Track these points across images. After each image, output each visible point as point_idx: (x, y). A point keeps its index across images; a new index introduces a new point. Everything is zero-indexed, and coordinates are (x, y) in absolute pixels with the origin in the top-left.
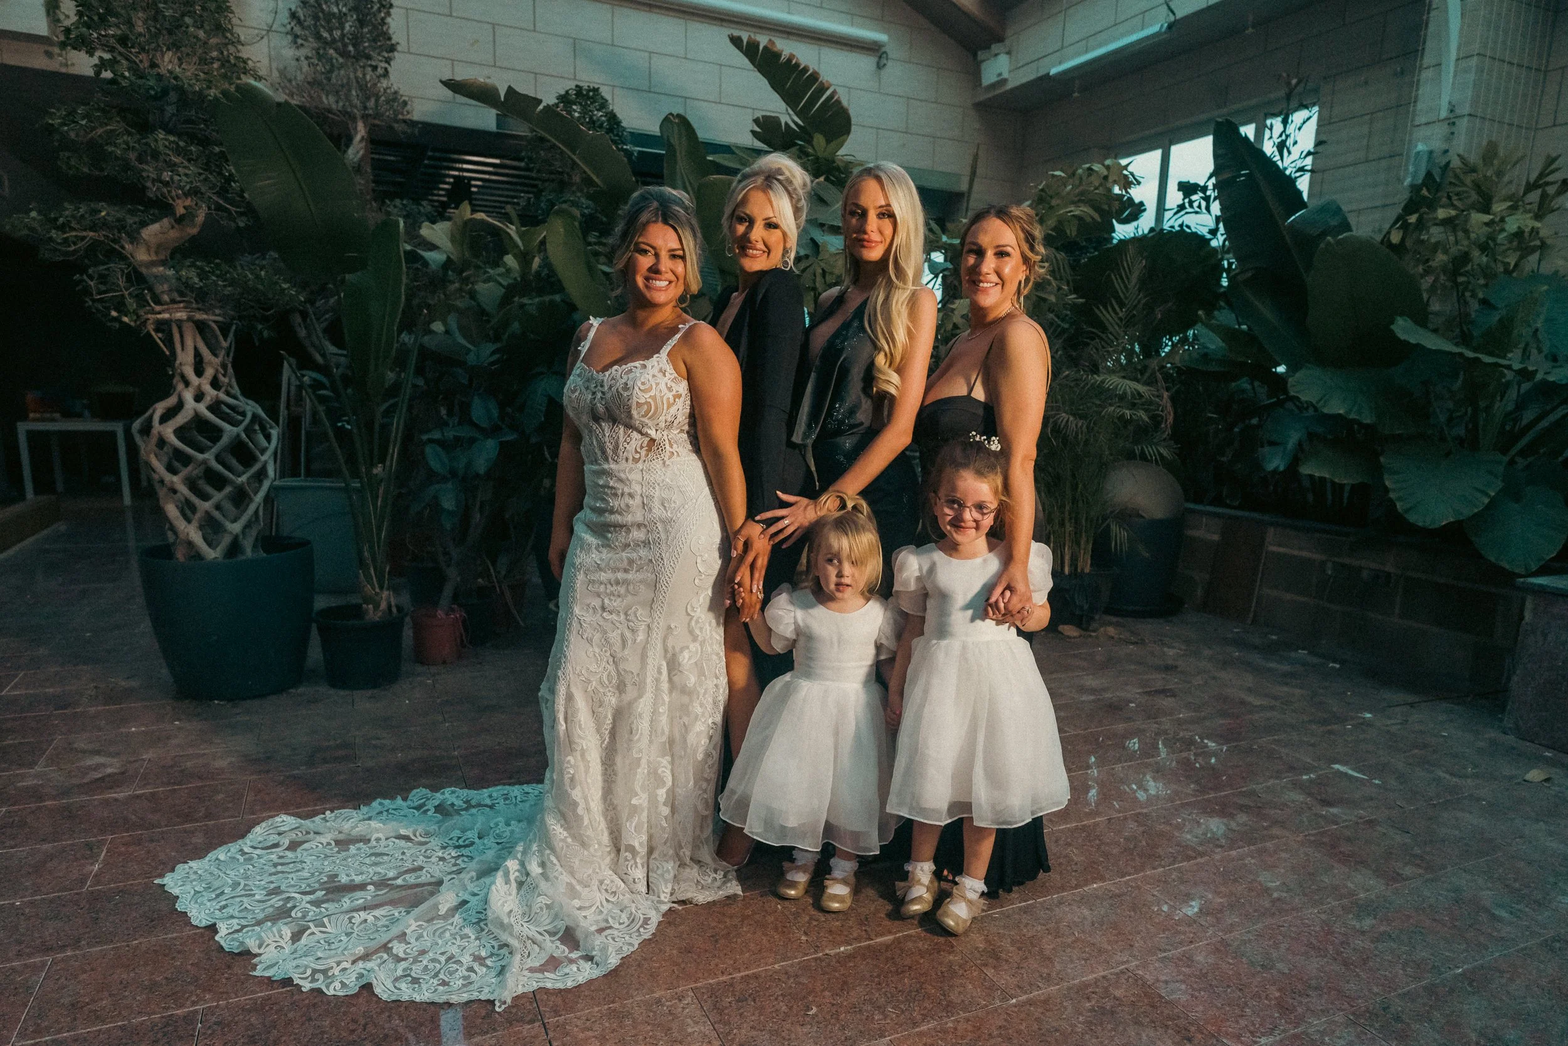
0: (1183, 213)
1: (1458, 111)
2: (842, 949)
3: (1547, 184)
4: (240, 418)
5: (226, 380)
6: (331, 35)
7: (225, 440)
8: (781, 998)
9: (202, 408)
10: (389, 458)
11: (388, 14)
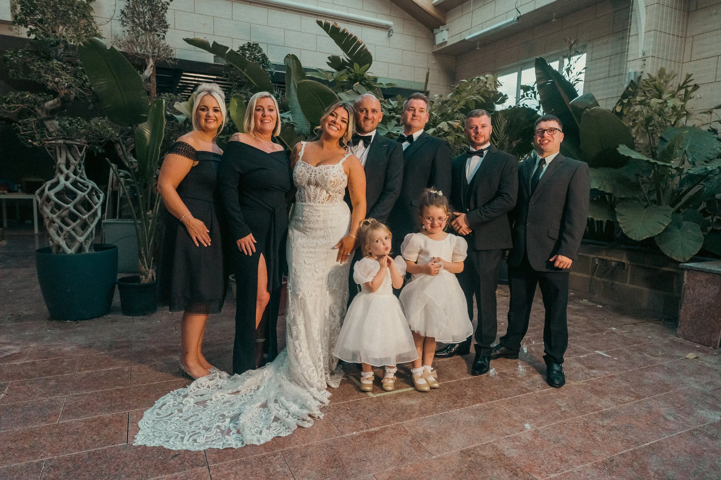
0: (524, 99)
1: (647, 55)
2: (354, 433)
3: (688, 86)
4: (86, 189)
5: (80, 171)
6: (139, 21)
7: (78, 198)
8: (323, 456)
9: (68, 184)
10: (155, 207)
11: (166, 12)
